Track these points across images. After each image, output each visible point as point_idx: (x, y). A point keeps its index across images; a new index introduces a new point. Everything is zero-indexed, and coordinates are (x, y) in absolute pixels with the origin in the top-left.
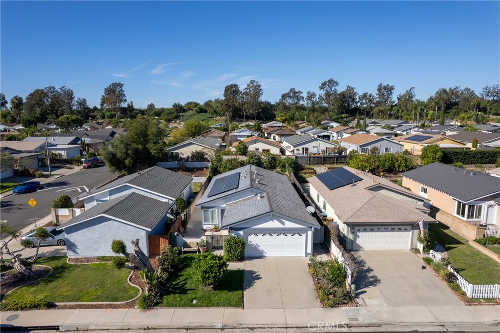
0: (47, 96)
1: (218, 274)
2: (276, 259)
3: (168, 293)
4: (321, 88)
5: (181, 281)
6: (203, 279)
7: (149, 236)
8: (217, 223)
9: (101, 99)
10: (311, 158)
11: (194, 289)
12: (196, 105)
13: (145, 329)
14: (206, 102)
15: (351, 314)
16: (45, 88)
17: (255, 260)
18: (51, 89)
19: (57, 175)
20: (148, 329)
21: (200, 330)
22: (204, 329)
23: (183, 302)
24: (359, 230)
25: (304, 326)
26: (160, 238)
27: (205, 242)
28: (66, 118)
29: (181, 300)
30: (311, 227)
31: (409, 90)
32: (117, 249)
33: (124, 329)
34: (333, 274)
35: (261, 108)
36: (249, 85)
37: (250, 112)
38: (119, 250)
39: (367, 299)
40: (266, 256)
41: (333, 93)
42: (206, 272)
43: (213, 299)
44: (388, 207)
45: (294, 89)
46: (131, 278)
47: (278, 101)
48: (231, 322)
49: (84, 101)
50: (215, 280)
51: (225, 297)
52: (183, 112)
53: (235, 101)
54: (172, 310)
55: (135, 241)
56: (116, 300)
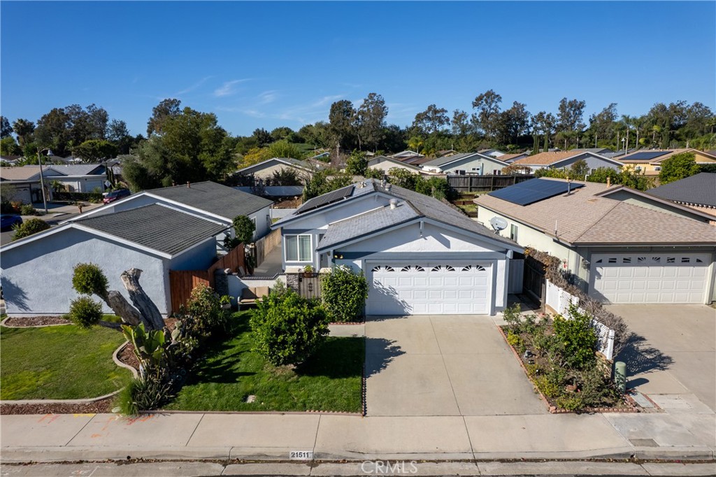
0: (69, 119)
1: (305, 336)
2: (432, 320)
3: (193, 381)
4: (475, 105)
5: (227, 358)
6: (271, 346)
7: (170, 273)
8: (312, 261)
9: (148, 123)
10: (473, 179)
11: (253, 374)
12: (288, 131)
13: (120, 462)
14: (304, 128)
15: (632, 430)
16: (66, 108)
17: (387, 321)
18: (75, 109)
19: (57, 212)
20: (129, 460)
21: (257, 465)
22: (266, 462)
23: (223, 400)
24: (600, 261)
25: (518, 457)
26: (194, 277)
27: (285, 287)
28: (90, 143)
29: (220, 395)
30: (506, 252)
31: (608, 107)
32: (84, 283)
33: (70, 463)
34: (567, 339)
35: (386, 134)
36: (367, 100)
37: (369, 140)
38: (88, 284)
39: (656, 396)
40: (411, 312)
41: (492, 113)
42: (278, 331)
43: (293, 394)
44: (655, 219)
45: (435, 106)
46: (122, 351)
47: (410, 125)
48: (336, 448)
49: (123, 124)
50: (298, 350)
51: (323, 390)
52: (268, 142)
53: (346, 124)
54: (194, 417)
55: (130, 272)
56: (74, 395)
